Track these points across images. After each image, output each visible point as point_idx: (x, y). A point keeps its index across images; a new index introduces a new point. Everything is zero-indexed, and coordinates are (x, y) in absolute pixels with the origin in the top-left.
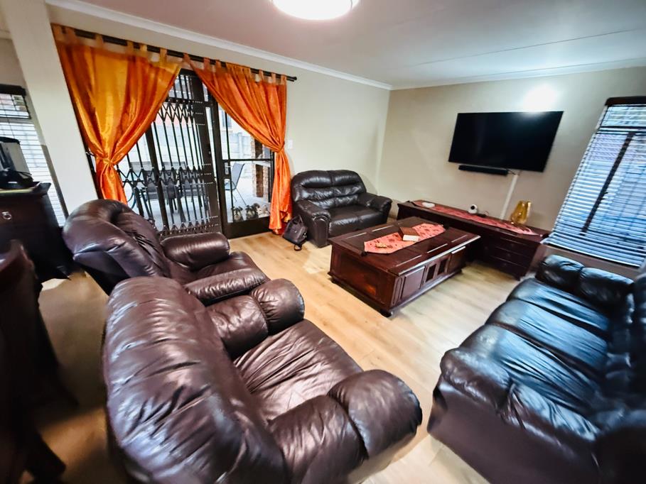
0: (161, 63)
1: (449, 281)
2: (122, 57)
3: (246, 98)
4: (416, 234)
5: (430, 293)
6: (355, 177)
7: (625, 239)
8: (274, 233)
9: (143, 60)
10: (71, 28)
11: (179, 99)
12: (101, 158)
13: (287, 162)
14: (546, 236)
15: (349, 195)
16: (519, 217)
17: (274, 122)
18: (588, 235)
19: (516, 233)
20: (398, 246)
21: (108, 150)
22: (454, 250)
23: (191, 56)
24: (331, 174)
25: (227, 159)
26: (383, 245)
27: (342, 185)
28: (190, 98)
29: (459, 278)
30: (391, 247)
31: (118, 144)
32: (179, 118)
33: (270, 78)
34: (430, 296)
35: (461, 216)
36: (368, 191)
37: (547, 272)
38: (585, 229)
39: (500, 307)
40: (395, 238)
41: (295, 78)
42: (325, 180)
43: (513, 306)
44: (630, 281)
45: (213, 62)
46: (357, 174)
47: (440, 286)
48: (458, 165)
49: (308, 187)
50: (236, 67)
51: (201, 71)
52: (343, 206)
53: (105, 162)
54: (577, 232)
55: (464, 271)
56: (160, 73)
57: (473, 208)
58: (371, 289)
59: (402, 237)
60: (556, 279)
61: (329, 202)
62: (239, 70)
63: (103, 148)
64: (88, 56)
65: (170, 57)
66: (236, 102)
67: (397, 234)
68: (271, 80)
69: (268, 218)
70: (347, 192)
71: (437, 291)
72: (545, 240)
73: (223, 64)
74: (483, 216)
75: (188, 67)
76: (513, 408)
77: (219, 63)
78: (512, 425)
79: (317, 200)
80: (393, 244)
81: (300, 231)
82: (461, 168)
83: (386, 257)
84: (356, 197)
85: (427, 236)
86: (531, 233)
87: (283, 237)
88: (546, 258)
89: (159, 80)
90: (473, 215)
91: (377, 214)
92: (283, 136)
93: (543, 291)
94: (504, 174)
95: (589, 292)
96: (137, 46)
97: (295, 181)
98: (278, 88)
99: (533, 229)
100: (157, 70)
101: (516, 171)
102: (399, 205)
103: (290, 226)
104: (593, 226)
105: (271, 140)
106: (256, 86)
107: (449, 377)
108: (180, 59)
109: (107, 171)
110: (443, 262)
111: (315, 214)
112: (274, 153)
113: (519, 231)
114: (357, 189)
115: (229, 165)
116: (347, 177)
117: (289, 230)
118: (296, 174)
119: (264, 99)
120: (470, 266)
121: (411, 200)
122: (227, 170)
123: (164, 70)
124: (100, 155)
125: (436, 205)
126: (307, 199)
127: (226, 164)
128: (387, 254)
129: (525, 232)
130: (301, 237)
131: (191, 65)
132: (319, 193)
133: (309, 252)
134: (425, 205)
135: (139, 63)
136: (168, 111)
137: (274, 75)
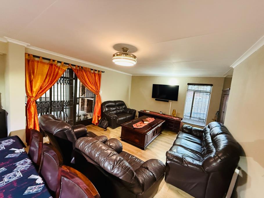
0: (61, 66)
1: (159, 136)
2: (48, 64)
3: (88, 78)
4: (147, 121)
5: (154, 141)
6: (123, 103)
7: (200, 119)
8: (94, 125)
9: (55, 65)
10: (32, 55)
11: (64, 77)
12: (30, 98)
13: (100, 98)
14: (182, 119)
15: (121, 109)
16: (174, 114)
17: (97, 85)
18: (191, 118)
19: (174, 119)
20: (143, 125)
21: (34, 95)
22: (159, 126)
23: (71, 64)
24: (115, 102)
25: (79, 97)
26: (138, 125)
27: (119, 106)
28: (69, 77)
29: (162, 135)
30: (141, 126)
31: (39, 93)
32: (63, 83)
33: (96, 71)
34: (154, 142)
35: (158, 115)
36: (127, 108)
37: (184, 129)
38: (191, 117)
39: (175, 140)
40: (141, 123)
41: (104, 72)
42: (113, 104)
43: (178, 140)
44: (202, 130)
45: (79, 66)
46: (123, 102)
47: (156, 138)
48: (155, 99)
49: (108, 107)
50: (86, 68)
51: (74, 69)
52: (120, 113)
53: (31, 99)
54: (189, 118)
55: (162, 133)
56: (60, 69)
57: (161, 112)
58: (137, 141)
59: (144, 122)
60: (187, 131)
61: (115, 112)
62: (87, 69)
63: (32, 94)
64: (36, 64)
65: (64, 64)
66: (85, 79)
67: (141, 121)
68: (96, 72)
69: (92, 119)
70: (121, 108)
71: (156, 140)
72: (182, 121)
73: (82, 67)
74: (164, 114)
75: (70, 67)
76: (185, 162)
77: (81, 67)
78: (185, 166)
79: (111, 111)
80: (142, 125)
81: (106, 123)
82: (156, 100)
83: (141, 129)
84: (124, 109)
85: (151, 122)
86: (178, 119)
87: (98, 126)
88: (183, 125)
89: (60, 71)
90: (161, 114)
91: (132, 115)
92: (99, 89)
93: (184, 135)
94: (168, 101)
95: (195, 134)
96: (54, 61)
97: (103, 104)
98: (98, 74)
99: (178, 118)
100: (59, 68)
101: (171, 101)
102: (139, 112)
103: (101, 121)
104: (192, 116)
105: (95, 90)
106: (92, 74)
107: (169, 158)
108: (68, 65)
109: (32, 103)
110: (156, 129)
111: (112, 116)
112: (95, 95)
113: (175, 118)
114: (124, 107)
115: (79, 99)
116: (120, 103)
117: (101, 123)
118: (103, 102)
119: (94, 78)
120: (163, 131)
121: (142, 110)
122: (78, 101)
123: (62, 69)
124: (30, 97)
125: (150, 111)
126: (107, 111)
127: (78, 99)
128: (141, 128)
129: (176, 119)
130: (106, 125)
131: (71, 67)
132: (111, 108)
133: (110, 131)
134: (147, 111)
135: (54, 66)
136: (60, 81)
137: (98, 71)
